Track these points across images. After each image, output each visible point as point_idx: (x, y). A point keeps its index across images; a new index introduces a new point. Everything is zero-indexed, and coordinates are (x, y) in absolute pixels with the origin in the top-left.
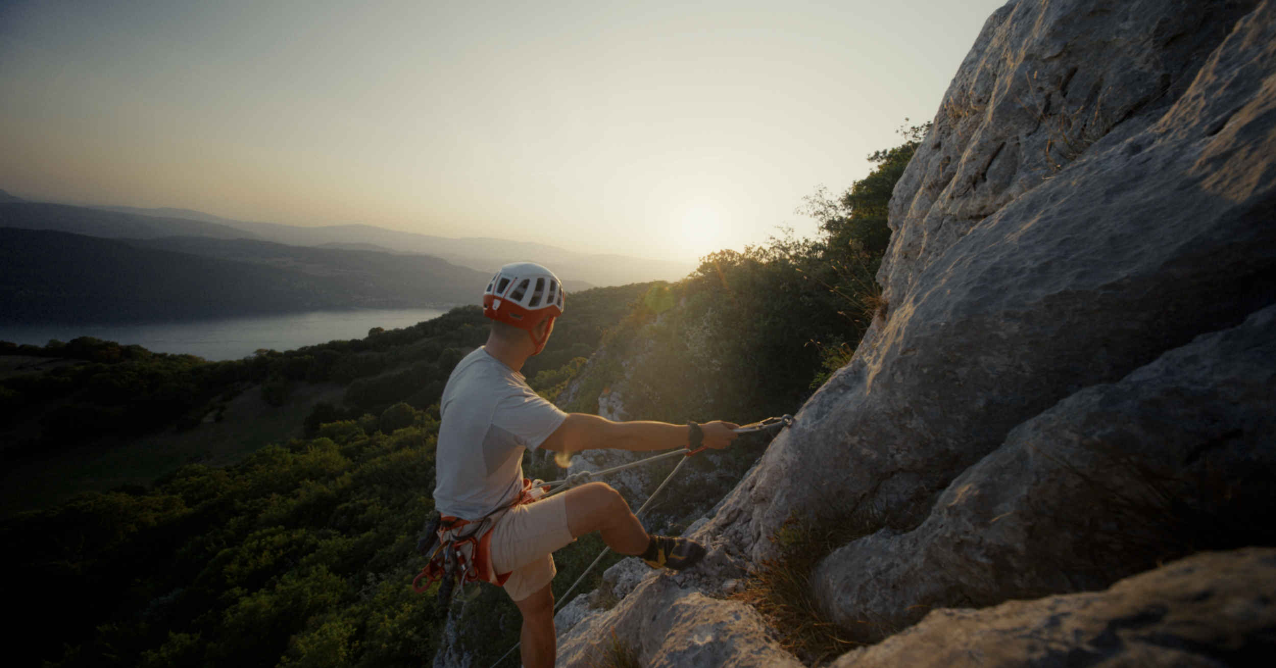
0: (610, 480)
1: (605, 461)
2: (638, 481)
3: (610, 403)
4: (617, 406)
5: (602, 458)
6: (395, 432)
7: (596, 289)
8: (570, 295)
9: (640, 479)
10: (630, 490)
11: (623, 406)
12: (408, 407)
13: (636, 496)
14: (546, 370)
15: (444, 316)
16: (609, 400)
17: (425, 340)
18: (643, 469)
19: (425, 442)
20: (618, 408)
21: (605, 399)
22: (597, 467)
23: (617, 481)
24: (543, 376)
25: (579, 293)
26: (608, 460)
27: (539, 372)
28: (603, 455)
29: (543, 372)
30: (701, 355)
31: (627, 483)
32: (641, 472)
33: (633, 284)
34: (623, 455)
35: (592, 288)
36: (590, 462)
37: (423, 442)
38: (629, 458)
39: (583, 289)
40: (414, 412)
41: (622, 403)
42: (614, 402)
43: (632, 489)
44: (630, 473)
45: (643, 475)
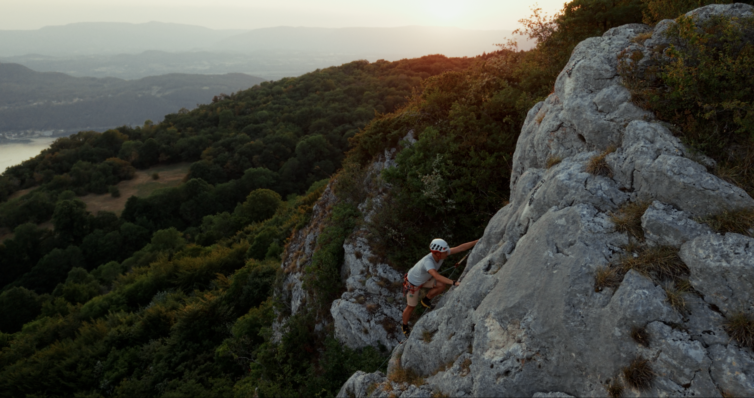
0: (374, 314)
1: (366, 300)
2: (398, 311)
3: (357, 249)
4: (364, 250)
5: (362, 298)
6: (25, 326)
7: (264, 84)
8: (227, 97)
9: (399, 309)
10: (392, 319)
11: (370, 249)
12: (26, 291)
13: (399, 323)
14: (214, 213)
15: (43, 152)
16: (355, 246)
17: (23, 193)
18: (400, 301)
19: (78, 332)
20: (365, 253)
21: (350, 246)
22: (360, 305)
23: (380, 314)
24: (211, 223)
25: (240, 93)
26: (368, 298)
27: (205, 218)
28: (362, 295)
29: (210, 216)
30: (437, 196)
31: (389, 314)
32: (399, 303)
33: (318, 70)
34: (380, 292)
35: (259, 84)
36: (353, 302)
37: (76, 333)
38: (386, 294)
39: (246, 87)
40: (38, 298)
41: (368, 247)
42: (361, 247)
43: (394, 318)
44: (389, 306)
45: (401, 306)
